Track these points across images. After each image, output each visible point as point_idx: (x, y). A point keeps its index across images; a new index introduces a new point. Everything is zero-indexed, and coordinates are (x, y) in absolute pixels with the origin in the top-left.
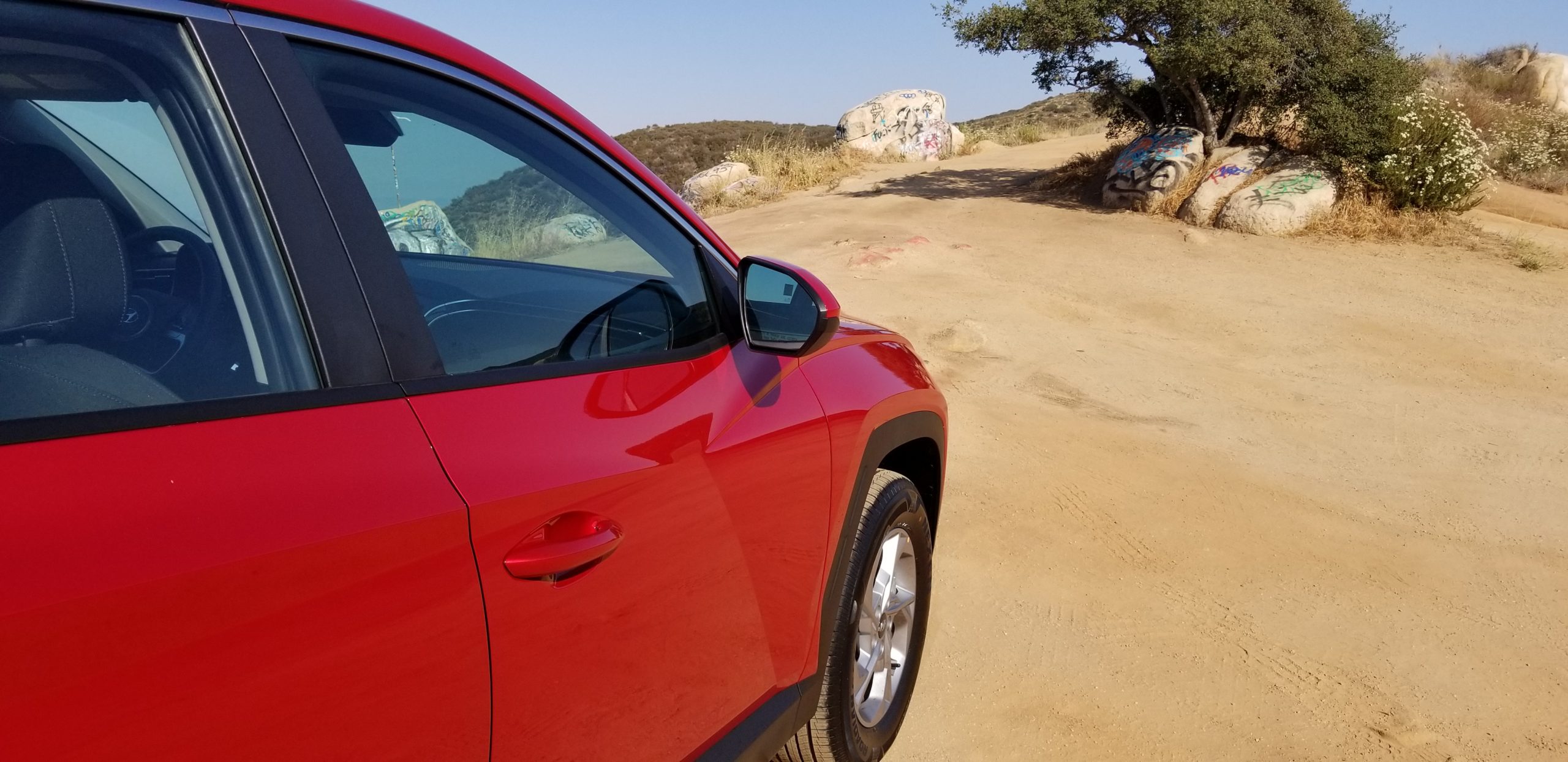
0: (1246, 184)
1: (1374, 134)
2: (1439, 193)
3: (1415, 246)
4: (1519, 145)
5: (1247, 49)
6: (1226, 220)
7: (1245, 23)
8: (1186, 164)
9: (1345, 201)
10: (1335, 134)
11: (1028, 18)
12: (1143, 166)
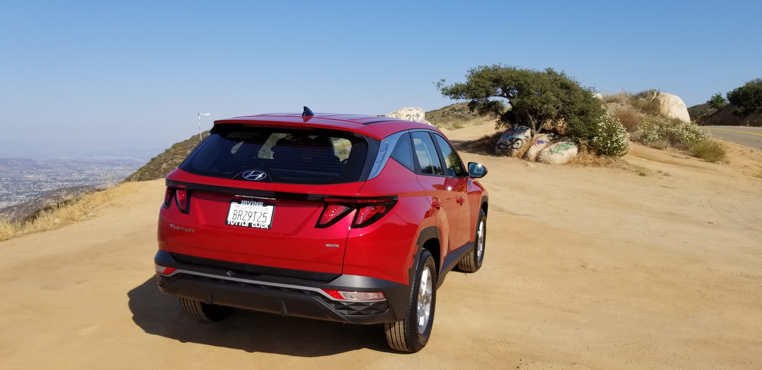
0: (547, 147)
1: (590, 129)
2: (612, 150)
3: (605, 168)
5: (546, 101)
6: (540, 159)
7: (545, 92)
8: (525, 139)
9: (581, 153)
10: (576, 129)
11: (468, 88)
12: (510, 140)
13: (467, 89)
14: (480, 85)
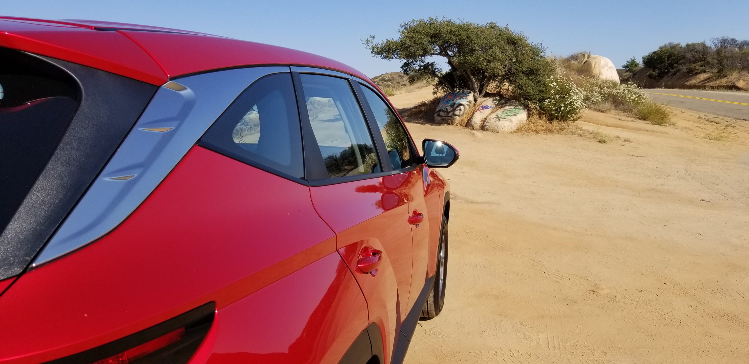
0: (492, 112)
1: (541, 91)
2: (566, 114)
3: (559, 135)
4: (590, 94)
5: (492, 58)
6: (486, 127)
7: (490, 48)
8: (467, 105)
9: (530, 118)
10: (526, 92)
11: (402, 45)
12: (451, 106)
13: (401, 47)
14: (415, 41)
